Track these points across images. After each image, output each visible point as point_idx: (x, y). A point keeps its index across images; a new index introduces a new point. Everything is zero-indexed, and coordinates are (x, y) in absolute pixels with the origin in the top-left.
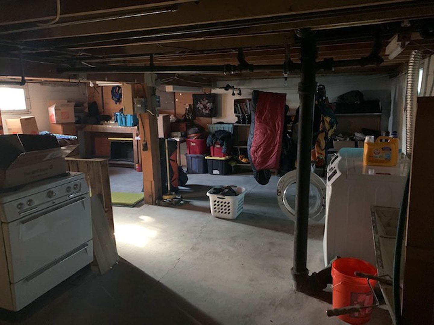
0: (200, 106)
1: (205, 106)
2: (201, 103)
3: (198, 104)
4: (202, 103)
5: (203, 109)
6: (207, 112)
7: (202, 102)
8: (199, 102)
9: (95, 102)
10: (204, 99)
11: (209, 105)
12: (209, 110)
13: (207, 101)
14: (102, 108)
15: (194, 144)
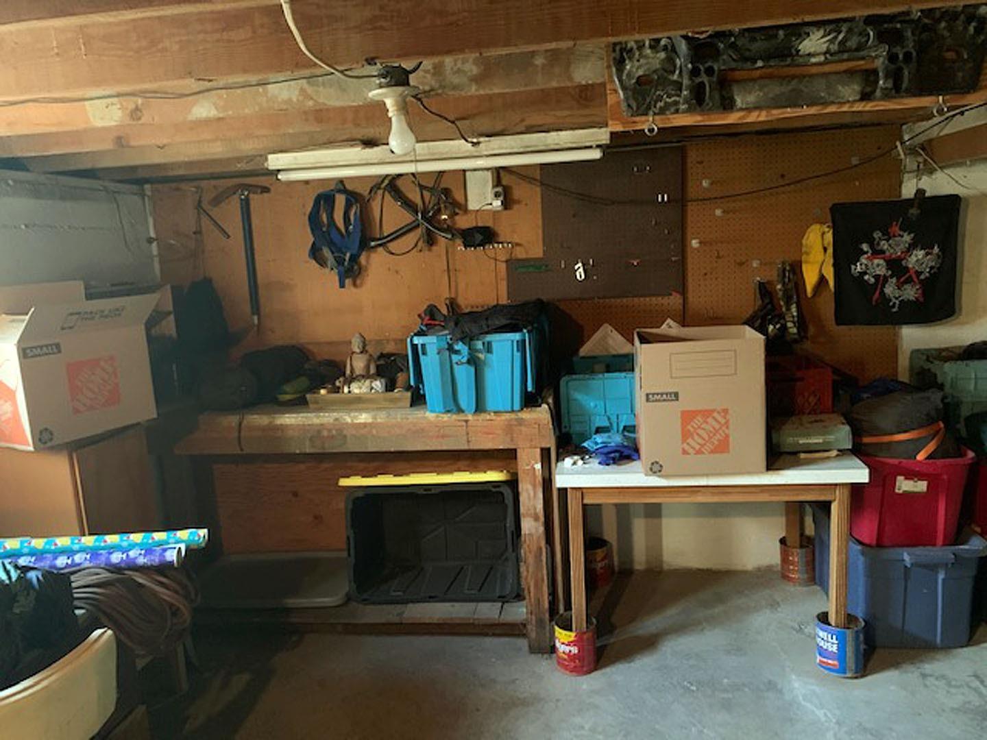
0: (869, 266)
1: (896, 267)
2: (877, 253)
3: (863, 260)
4: (883, 252)
5: (886, 279)
6: (911, 293)
7: (884, 245)
8: (865, 247)
9: (208, 281)
10: (895, 229)
11: (918, 259)
12: (921, 282)
13: (907, 238)
14: (247, 308)
15: (921, 486)
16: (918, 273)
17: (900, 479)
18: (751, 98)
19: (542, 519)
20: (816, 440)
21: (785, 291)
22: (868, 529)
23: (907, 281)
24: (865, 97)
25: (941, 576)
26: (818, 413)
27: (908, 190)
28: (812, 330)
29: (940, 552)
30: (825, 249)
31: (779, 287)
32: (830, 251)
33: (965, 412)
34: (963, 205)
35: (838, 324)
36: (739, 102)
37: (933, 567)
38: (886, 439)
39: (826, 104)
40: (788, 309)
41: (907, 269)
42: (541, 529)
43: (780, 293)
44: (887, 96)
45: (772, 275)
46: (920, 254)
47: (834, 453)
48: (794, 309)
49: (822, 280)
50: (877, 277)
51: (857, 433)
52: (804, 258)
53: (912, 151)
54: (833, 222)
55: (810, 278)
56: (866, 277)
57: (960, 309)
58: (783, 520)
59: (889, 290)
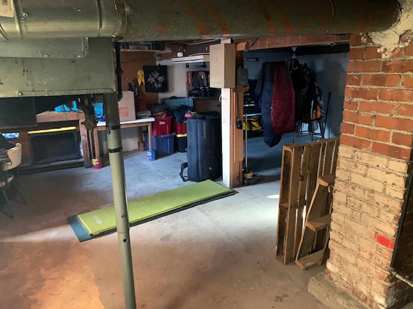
0: (151, 80)
1: (156, 80)
4: (154, 77)
5: (155, 83)
6: (159, 86)
7: (154, 75)
8: (150, 76)
10: (155, 72)
11: (160, 79)
12: (161, 84)
13: (158, 74)
15: (164, 123)
16: (161, 82)
17: (160, 122)
18: (132, 48)
19: (87, 136)
20: (145, 114)
21: (135, 85)
22: (155, 133)
23: (159, 83)
24: (149, 49)
25: (168, 140)
26: (144, 110)
27: (157, 64)
28: (141, 94)
29: (168, 135)
30: (142, 76)
31: (133, 84)
32: (143, 76)
33: (171, 110)
34: (168, 68)
35: (146, 92)
36: (130, 48)
37: (167, 138)
38: (157, 114)
39: (144, 50)
40: (136, 89)
41: (158, 81)
42: (87, 139)
43: (134, 86)
44: (152, 50)
45: (131, 81)
46: (160, 77)
47: (148, 117)
48: (137, 89)
49: (142, 83)
50: (153, 82)
51: (152, 113)
52: (138, 78)
53: (157, 56)
54: (144, 69)
55: (140, 82)
56: (151, 82)
57: (169, 89)
58: (138, 138)
59: (155, 85)
